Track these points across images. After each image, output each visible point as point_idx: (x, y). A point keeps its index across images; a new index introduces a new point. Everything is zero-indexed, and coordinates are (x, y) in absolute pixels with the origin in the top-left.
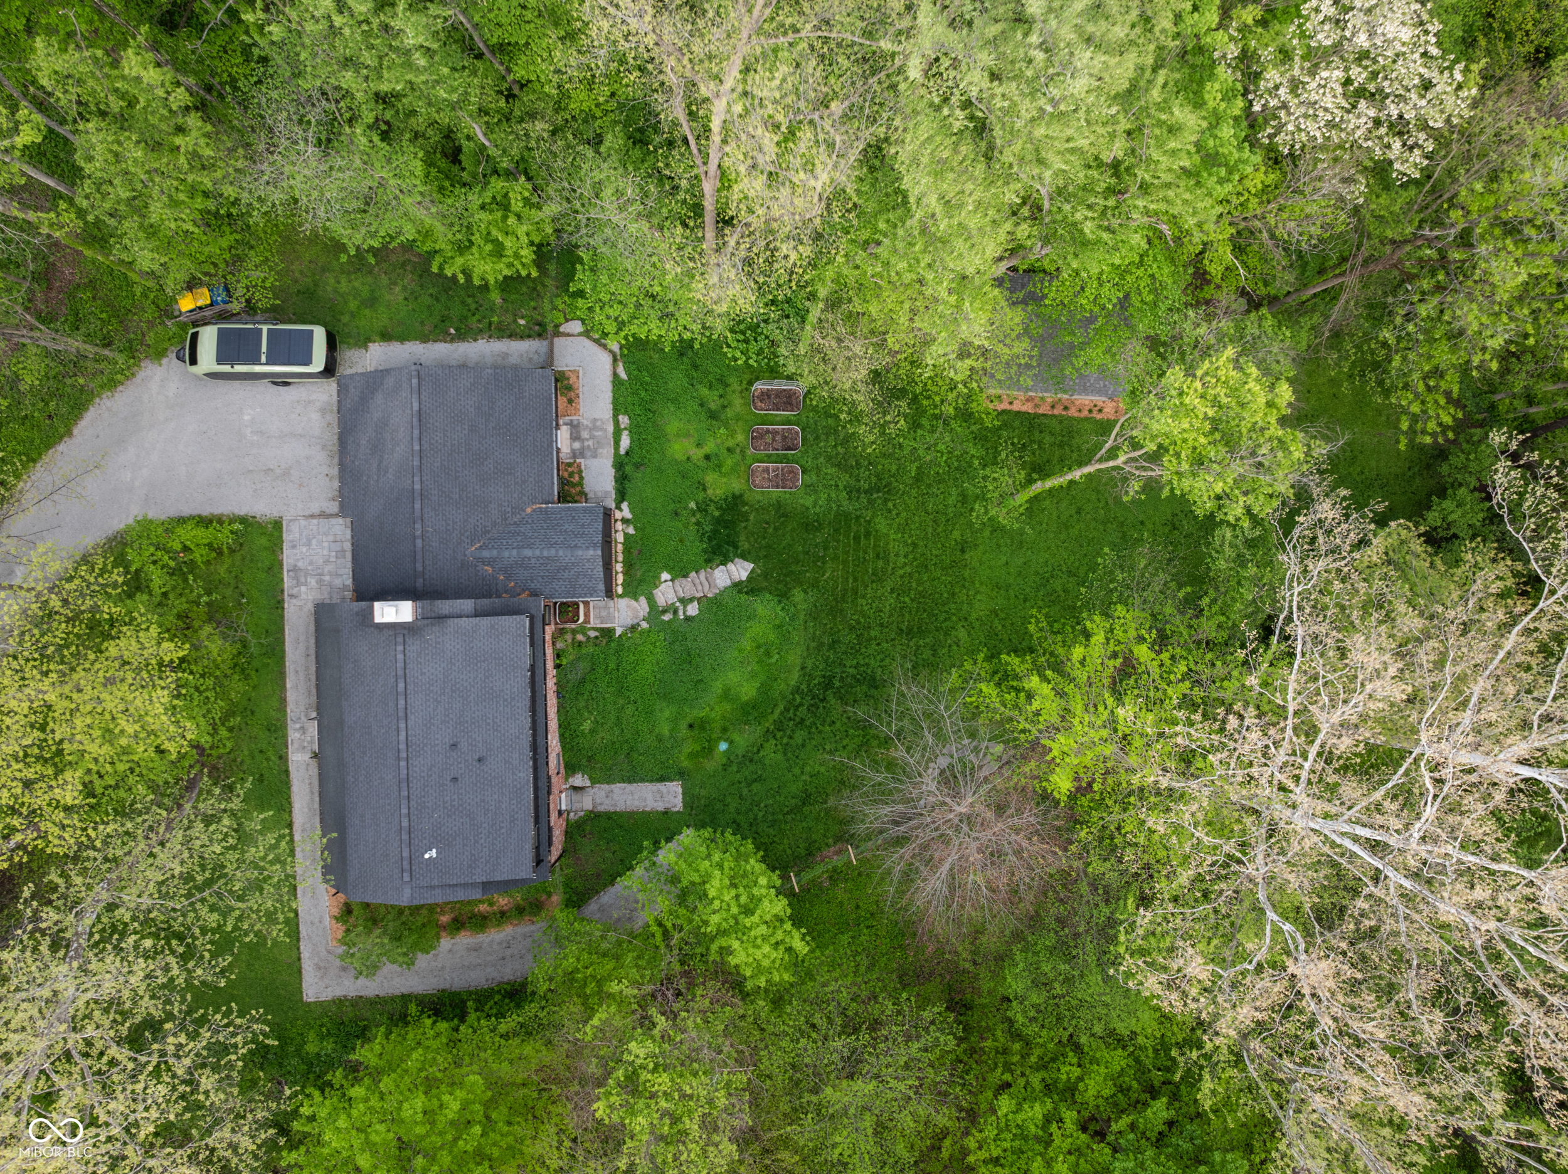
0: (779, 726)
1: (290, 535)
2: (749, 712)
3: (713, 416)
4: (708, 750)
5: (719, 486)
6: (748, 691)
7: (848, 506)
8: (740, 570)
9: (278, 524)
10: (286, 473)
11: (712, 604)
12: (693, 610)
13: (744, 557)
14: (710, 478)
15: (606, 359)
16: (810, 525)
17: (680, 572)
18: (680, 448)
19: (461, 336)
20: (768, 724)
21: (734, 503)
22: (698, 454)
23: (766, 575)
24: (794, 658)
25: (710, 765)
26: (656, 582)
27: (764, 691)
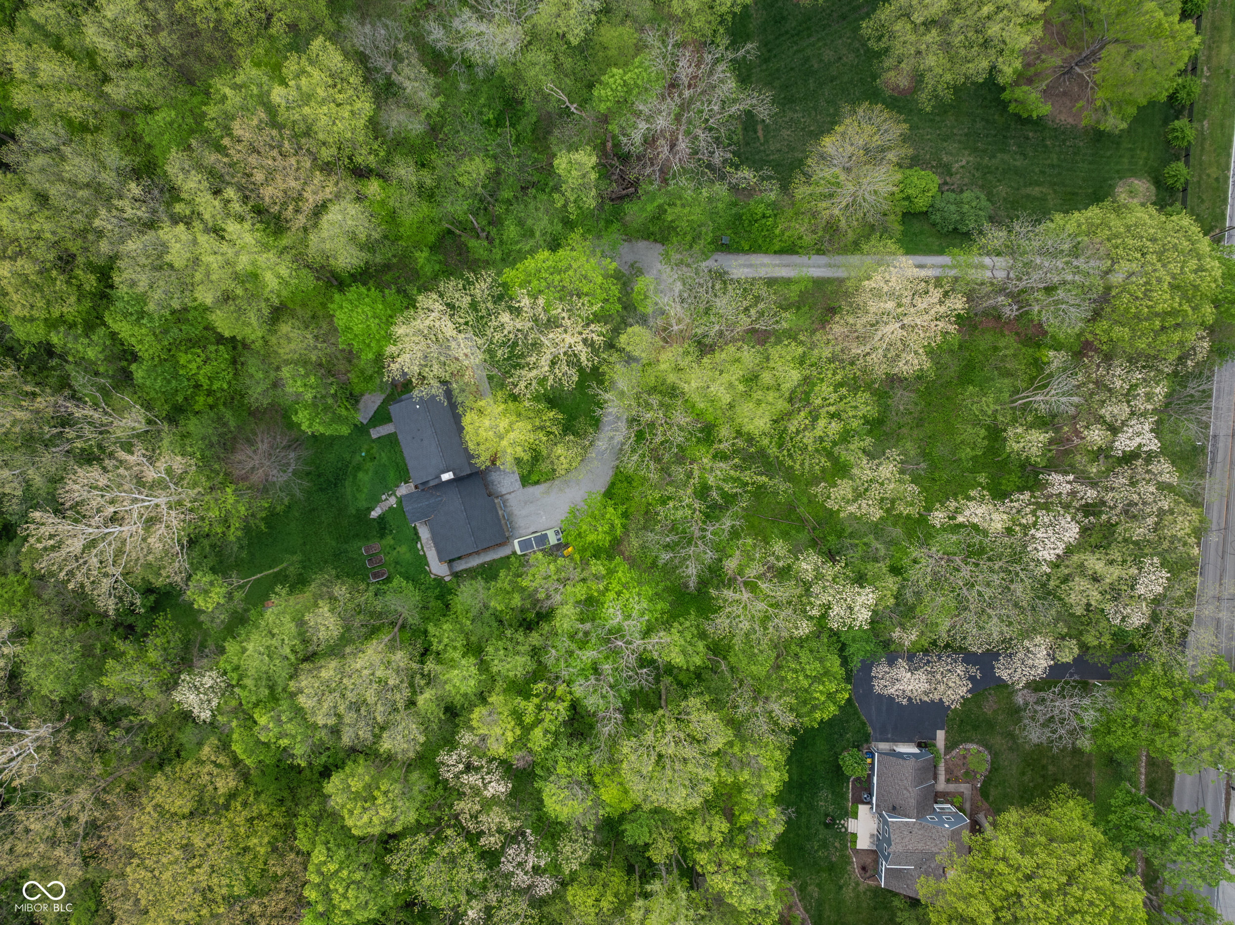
0: (347, 466)
1: (518, 484)
2: (358, 468)
3: (397, 563)
4: (368, 451)
5: (389, 540)
6: (360, 475)
7: (346, 546)
8: (374, 514)
9: (524, 486)
10: (526, 503)
11: (379, 501)
12: (384, 497)
13: (374, 519)
14: (392, 542)
15: (434, 571)
16: (357, 536)
17: (391, 508)
18: (403, 549)
19: (483, 565)
20: (351, 466)
21: (382, 536)
22: (398, 549)
23: (366, 515)
24: (349, 490)
25: (366, 446)
26: (397, 503)
27: (355, 477)
